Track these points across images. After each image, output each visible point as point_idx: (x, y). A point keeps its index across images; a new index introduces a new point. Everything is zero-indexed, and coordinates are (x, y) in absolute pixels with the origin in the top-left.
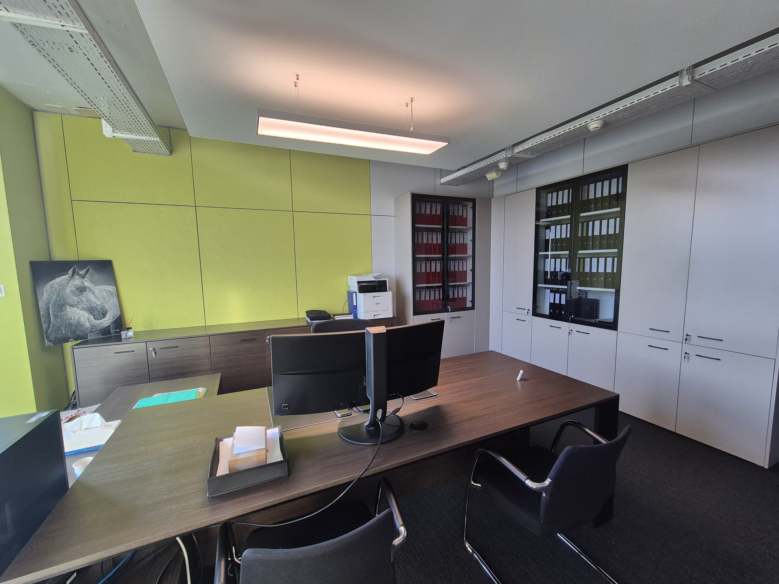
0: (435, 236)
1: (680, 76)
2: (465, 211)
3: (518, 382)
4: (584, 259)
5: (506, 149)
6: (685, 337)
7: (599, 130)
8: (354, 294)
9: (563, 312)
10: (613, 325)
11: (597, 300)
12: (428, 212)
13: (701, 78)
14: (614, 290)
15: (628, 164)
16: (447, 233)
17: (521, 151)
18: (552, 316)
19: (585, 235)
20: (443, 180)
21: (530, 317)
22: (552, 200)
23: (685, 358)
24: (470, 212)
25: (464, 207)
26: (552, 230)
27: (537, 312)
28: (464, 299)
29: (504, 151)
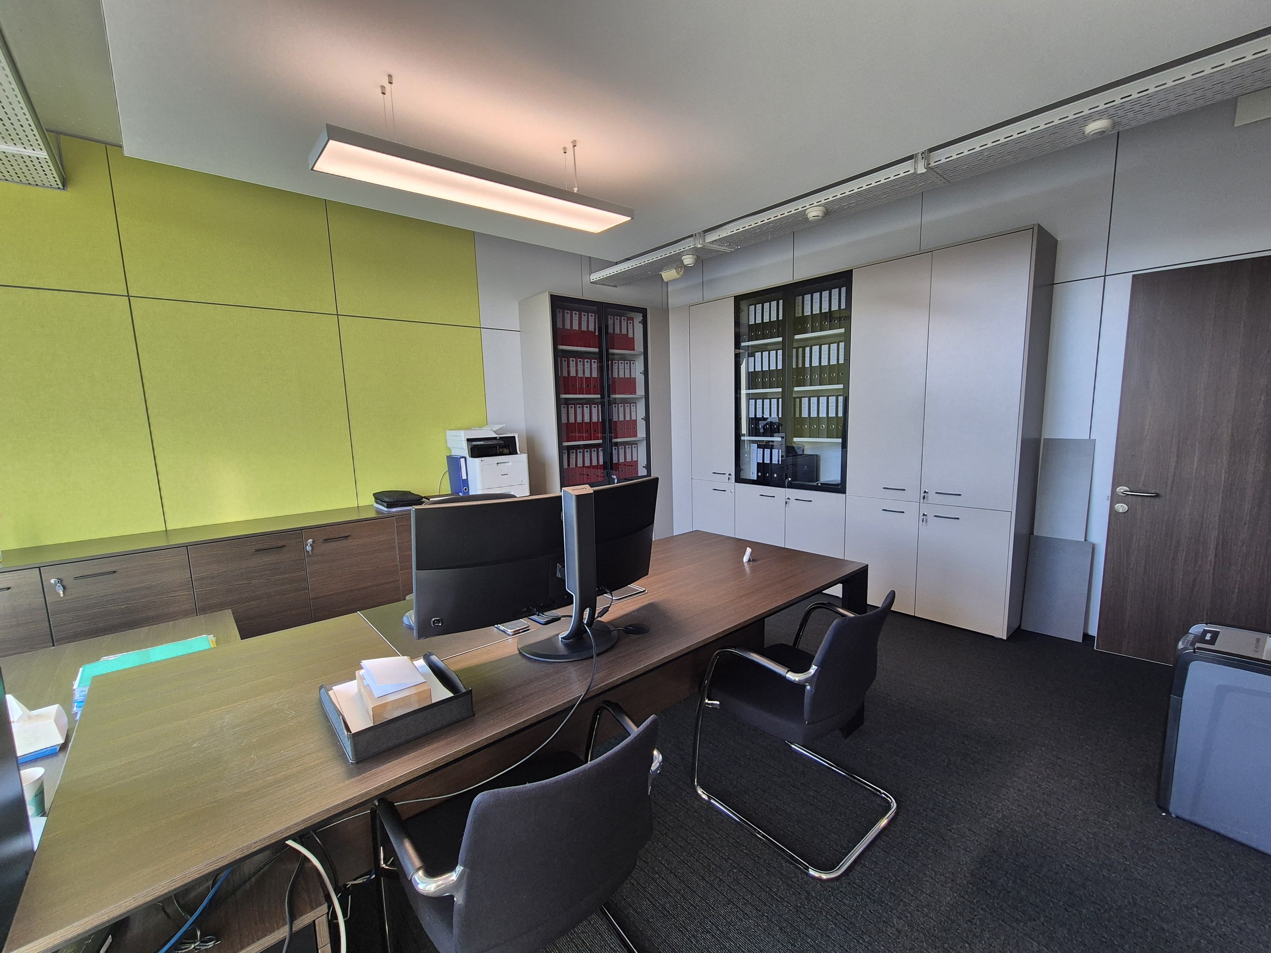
0: (587, 366)
1: (915, 160)
2: (630, 326)
3: (746, 565)
4: (800, 398)
5: (694, 235)
6: (922, 495)
7: (820, 220)
8: (462, 460)
9: (775, 475)
10: (839, 488)
11: (817, 455)
12: (576, 327)
13: (937, 166)
14: (840, 440)
15: (852, 270)
16: (607, 361)
17: (716, 241)
18: (762, 480)
19: (800, 366)
20: (595, 277)
21: (731, 485)
22: (756, 315)
23: (923, 521)
24: (639, 328)
25: (629, 321)
26: (758, 358)
27: (741, 477)
28: (634, 464)
29: (691, 239)
